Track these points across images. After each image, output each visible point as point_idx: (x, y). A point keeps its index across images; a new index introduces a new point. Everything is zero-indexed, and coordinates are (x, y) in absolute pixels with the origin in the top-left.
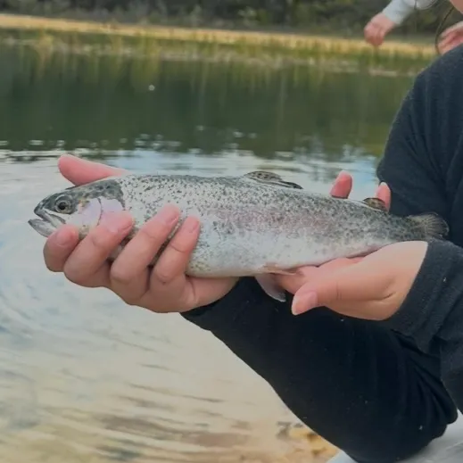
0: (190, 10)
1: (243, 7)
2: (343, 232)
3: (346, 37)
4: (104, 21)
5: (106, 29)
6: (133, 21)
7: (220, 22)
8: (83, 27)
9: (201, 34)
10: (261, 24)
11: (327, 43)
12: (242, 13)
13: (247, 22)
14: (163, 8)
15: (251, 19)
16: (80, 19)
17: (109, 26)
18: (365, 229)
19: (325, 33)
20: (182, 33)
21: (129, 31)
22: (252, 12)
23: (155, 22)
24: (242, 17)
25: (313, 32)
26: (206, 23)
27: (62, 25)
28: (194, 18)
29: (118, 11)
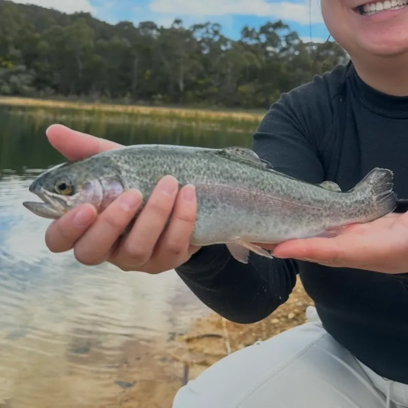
0: (124, 95)
1: (155, 93)
2: (305, 216)
3: (214, 110)
4: (74, 101)
5: (75, 106)
6: (91, 101)
7: (142, 102)
8: (62, 105)
9: (130, 109)
10: (165, 103)
11: (203, 113)
12: (154, 97)
13: (157, 102)
14: (109, 93)
15: (159, 100)
16: (60, 100)
17: (77, 103)
18: (325, 214)
19: (202, 108)
20: (119, 108)
21: (88, 107)
22: (160, 96)
23: (104, 102)
24: (154, 99)
25: (195, 108)
26: (134, 102)
27: (50, 103)
28: (127, 99)
29: (83, 95)
